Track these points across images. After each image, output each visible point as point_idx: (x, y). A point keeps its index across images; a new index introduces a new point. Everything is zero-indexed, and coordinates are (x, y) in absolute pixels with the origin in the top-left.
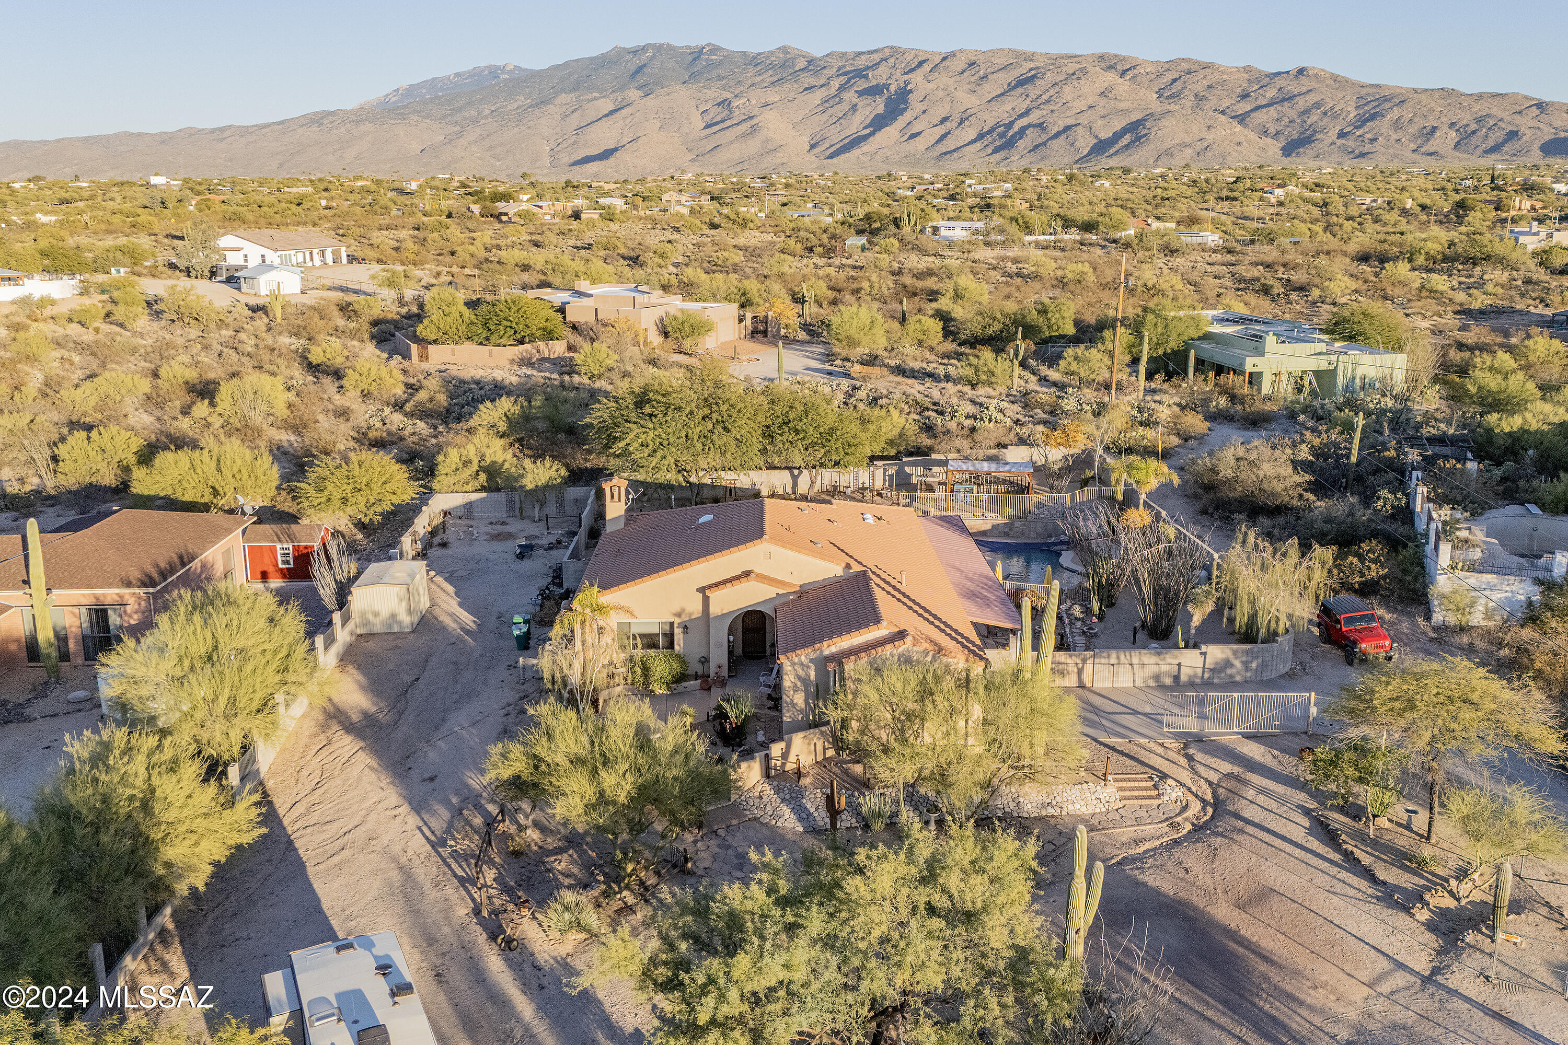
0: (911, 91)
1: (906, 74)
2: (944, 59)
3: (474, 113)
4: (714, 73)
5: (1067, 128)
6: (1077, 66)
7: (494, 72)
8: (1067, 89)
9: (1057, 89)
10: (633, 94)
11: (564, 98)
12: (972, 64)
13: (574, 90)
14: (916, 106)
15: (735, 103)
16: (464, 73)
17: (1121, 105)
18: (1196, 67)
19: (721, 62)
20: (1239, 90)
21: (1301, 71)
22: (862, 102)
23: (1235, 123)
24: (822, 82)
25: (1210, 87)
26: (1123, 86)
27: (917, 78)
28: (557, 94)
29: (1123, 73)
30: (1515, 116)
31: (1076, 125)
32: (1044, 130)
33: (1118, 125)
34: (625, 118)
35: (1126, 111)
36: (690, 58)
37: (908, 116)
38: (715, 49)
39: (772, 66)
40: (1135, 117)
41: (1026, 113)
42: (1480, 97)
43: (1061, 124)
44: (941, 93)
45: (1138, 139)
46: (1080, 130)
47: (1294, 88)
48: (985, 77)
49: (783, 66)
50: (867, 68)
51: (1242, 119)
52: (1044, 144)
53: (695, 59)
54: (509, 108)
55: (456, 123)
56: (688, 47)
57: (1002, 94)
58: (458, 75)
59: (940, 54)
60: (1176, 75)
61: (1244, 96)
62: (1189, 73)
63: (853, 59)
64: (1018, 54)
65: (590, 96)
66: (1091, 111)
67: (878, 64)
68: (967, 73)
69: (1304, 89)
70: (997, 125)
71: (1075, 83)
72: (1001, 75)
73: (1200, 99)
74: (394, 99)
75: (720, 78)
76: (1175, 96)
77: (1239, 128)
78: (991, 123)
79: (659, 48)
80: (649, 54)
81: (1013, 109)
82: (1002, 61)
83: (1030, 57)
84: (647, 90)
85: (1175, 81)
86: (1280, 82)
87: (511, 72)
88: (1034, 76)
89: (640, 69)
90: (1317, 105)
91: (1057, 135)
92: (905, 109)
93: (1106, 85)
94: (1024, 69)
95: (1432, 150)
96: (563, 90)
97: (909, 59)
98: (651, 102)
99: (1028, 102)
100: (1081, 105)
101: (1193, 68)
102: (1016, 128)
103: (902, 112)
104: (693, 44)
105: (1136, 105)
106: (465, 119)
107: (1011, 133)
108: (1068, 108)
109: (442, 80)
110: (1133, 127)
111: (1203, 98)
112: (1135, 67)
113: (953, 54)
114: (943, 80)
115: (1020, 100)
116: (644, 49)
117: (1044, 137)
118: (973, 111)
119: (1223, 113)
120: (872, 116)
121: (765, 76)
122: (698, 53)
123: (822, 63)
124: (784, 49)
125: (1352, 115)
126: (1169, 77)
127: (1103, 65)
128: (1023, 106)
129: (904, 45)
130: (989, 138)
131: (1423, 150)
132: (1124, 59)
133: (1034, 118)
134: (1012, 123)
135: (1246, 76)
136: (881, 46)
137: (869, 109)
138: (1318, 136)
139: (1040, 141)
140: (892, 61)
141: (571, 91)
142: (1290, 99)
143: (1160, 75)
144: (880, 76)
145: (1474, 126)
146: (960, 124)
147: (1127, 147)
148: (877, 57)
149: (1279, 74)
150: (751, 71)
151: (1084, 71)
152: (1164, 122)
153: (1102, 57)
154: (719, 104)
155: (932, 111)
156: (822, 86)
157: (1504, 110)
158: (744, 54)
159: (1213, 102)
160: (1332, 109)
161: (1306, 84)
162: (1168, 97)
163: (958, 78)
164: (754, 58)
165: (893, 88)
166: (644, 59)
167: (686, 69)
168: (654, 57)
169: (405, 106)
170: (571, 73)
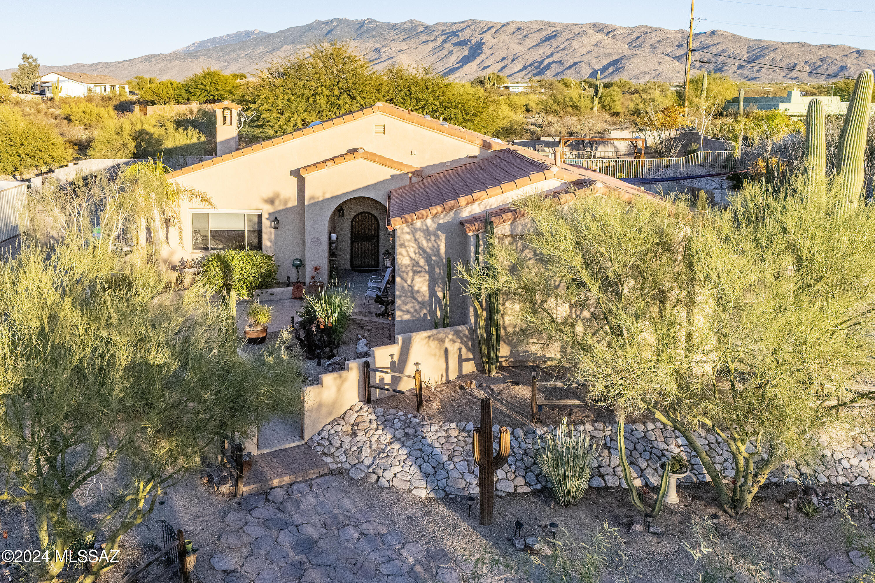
0: (484, 43)
1: (481, 34)
2: (503, 26)
3: (235, 56)
4: (371, 34)
5: (575, 64)
6: (581, 30)
7: (248, 34)
8: (575, 42)
9: (569, 42)
11: (286, 47)
12: (519, 29)
13: (292, 43)
14: (486, 51)
15: (383, 50)
16: (231, 35)
17: (607, 51)
18: (650, 30)
19: (375, 28)
20: (676, 43)
21: (713, 32)
22: (456, 49)
23: (675, 61)
24: (433, 38)
25: (659, 41)
26: (607, 41)
27: (487, 37)
28: (282, 45)
29: (607, 34)
30: (844, 58)
31: (581, 62)
32: (562, 64)
33: (605, 62)
35: (609, 55)
36: (358, 26)
37: (482, 57)
38: (372, 21)
39: (404, 30)
40: (615, 57)
41: (551, 55)
42: (821, 47)
43: (572, 61)
44: (501, 44)
45: (618, 69)
46: (583, 65)
47: (709, 41)
48: (527, 36)
49: (411, 30)
50: (458, 31)
51: (679, 59)
52: (562, 72)
53: (360, 27)
54: (256, 53)
55: (225, 61)
56: (357, 20)
57: (537, 45)
58: (228, 35)
59: (500, 23)
60: (639, 35)
61: (680, 46)
62: (646, 33)
63: (451, 26)
64: (546, 23)
65: (300, 47)
66: (589, 54)
67: (465, 28)
68: (517, 33)
69: (716, 42)
70: (534, 62)
71: (580, 39)
72: (536, 35)
73: (653, 48)
74: (192, 48)
75: (374, 37)
76: (639, 46)
77: (677, 64)
78: (531, 60)
79: (340, 21)
80: (335, 24)
81: (544, 53)
82: (536, 27)
83: (553, 25)
85: (638, 37)
86: (701, 38)
87: (257, 34)
88: (555, 35)
89: (329, 32)
90: (724, 51)
91: (570, 67)
92: (481, 53)
93: (598, 40)
94: (549, 31)
95: (795, 76)
96: (286, 43)
97: (482, 26)
99: (552, 49)
100: (583, 51)
101: (648, 31)
102: (545, 63)
103: (479, 55)
104: (359, 19)
105: (615, 51)
106: (230, 59)
107: (542, 66)
108: (576, 53)
109: (219, 38)
110: (614, 63)
111: (656, 47)
112: (614, 30)
113: (508, 24)
114: (502, 37)
115: (547, 48)
116: (332, 21)
117: (562, 68)
118: (520, 54)
119: (667, 55)
120: (461, 57)
121: (400, 35)
122: (362, 24)
123: (433, 29)
124: (411, 21)
125: (745, 57)
126: (635, 36)
127: (595, 29)
128: (549, 52)
129: (480, 19)
130: (530, 69)
131: (789, 76)
132: (608, 26)
133: (556, 58)
134: (543, 61)
135: (681, 35)
136: (466, 19)
137: (459, 53)
138: (726, 68)
139: (559, 70)
140: (473, 27)
141: (290, 44)
142: (708, 47)
143: (629, 35)
144: (466, 35)
145: (819, 63)
146: (513, 61)
147: (611, 74)
148: (464, 25)
149: (700, 34)
150: (392, 33)
151: (585, 32)
152: (633, 60)
153: (595, 25)
154: (374, 51)
155: (496, 54)
156: (433, 41)
157: (837, 54)
158: (388, 24)
159: (662, 49)
160: (733, 53)
161: (716, 39)
162: (634, 47)
163: (511, 36)
164: (394, 26)
165: (473, 42)
166: (331, 26)
167: (355, 32)
168: (337, 25)
169: (198, 52)
170: (291, 35)
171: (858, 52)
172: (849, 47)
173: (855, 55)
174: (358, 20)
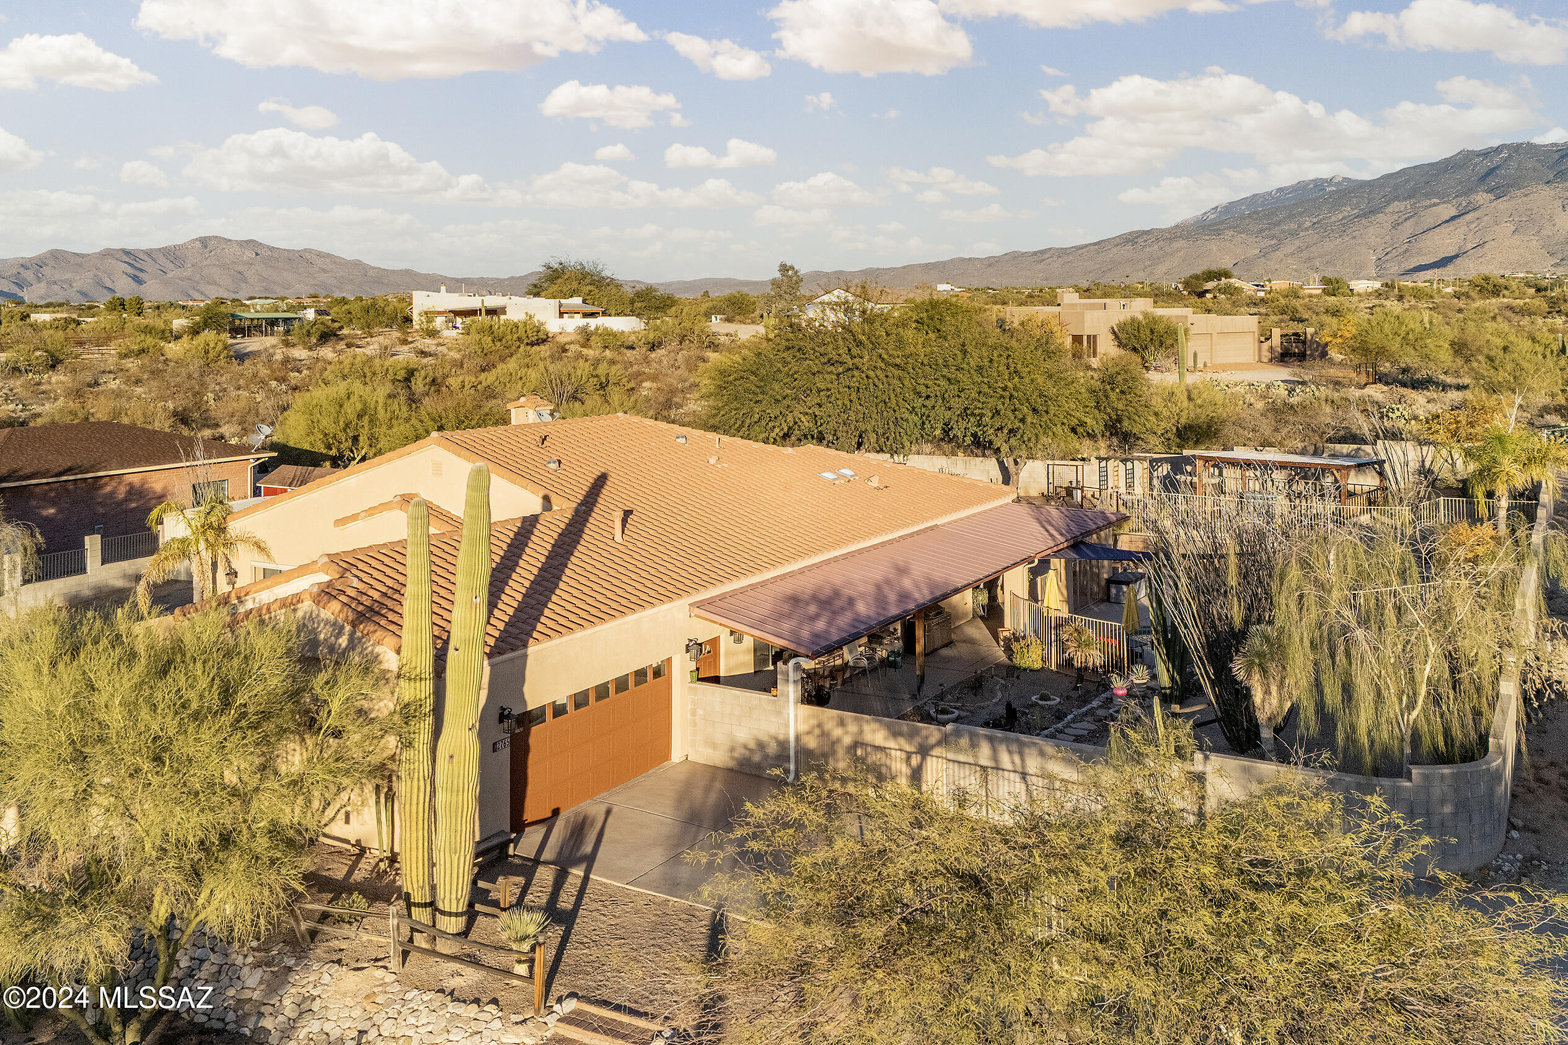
3: (1294, 226)
7: (1319, 184)
10: (1481, 197)
11: (1397, 206)
13: (1410, 197)
16: (1287, 188)
28: (1388, 203)
34: (1468, 224)
36: (1557, 156)
53: (1563, 157)
54: (1333, 219)
55: (1273, 237)
58: (1280, 190)
65: (1428, 202)
74: (1213, 216)
79: (1516, 149)
80: (1504, 155)
84: (1498, 192)
87: (1339, 183)
89: (1491, 172)
96: (1396, 198)
98: (1503, 205)
106: (1283, 232)
109: (1263, 195)
116: (1497, 150)
122: (1566, 150)
141: (1405, 199)
166: (1497, 160)
167: (1551, 168)
170: (1407, 181)
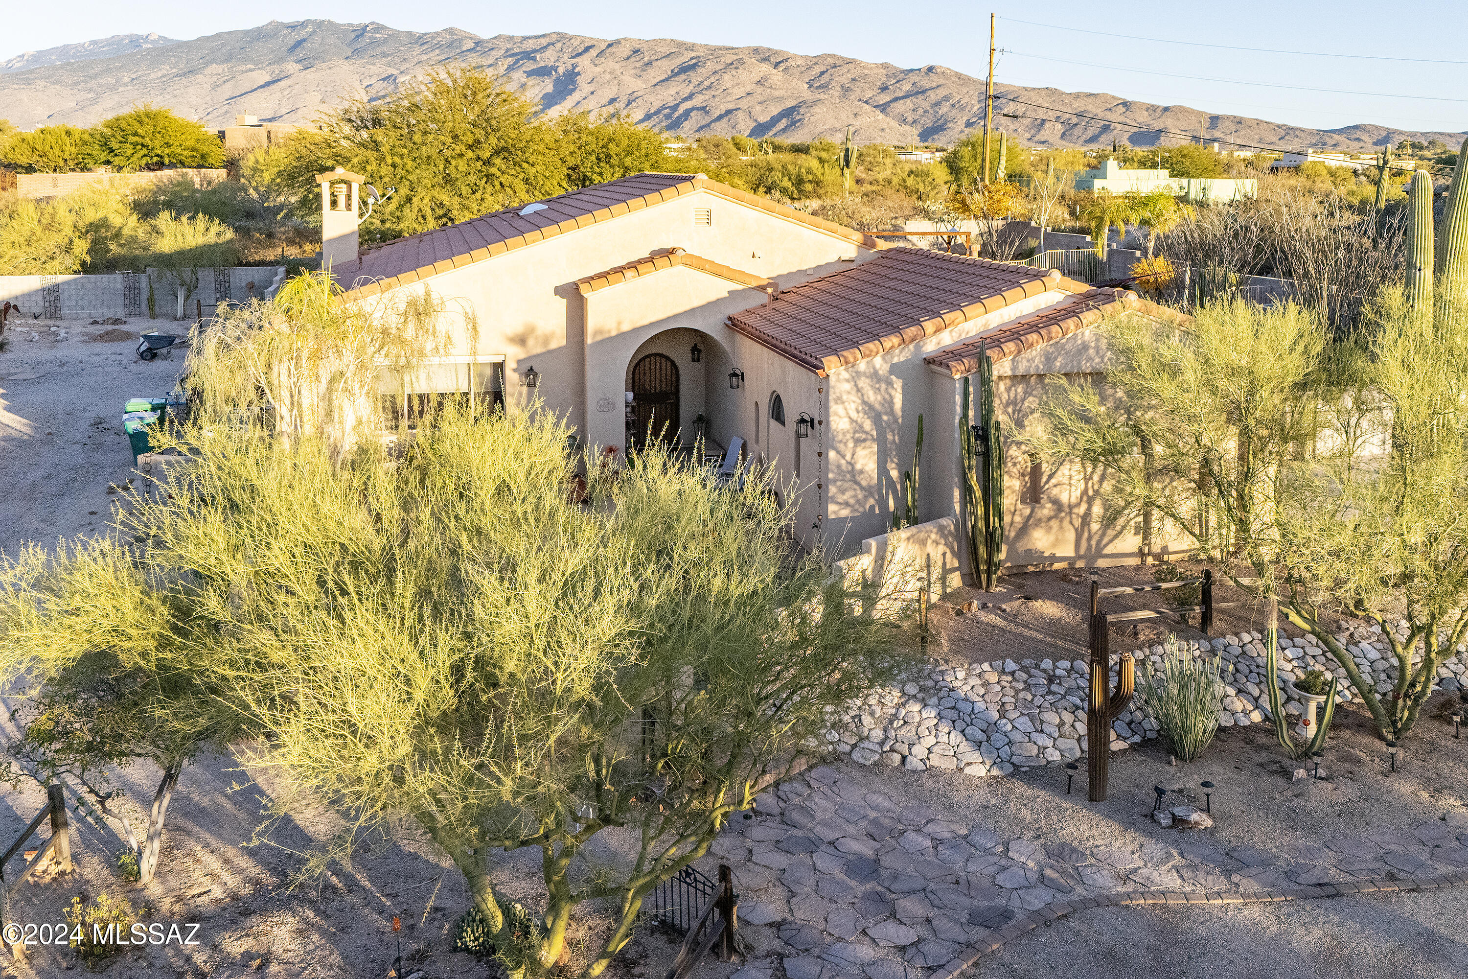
0: (579, 74)
1: (573, 57)
2: (610, 46)
3: (111, 80)
4: (378, 50)
5: (729, 112)
6: (735, 57)
7: (135, 41)
8: (726, 77)
9: (717, 77)
10: (291, 67)
11: (214, 68)
12: (636, 51)
13: (227, 61)
14: (583, 87)
15: (401, 79)
16: (102, 41)
17: (777, 93)
18: (840, 62)
19: (385, 41)
20: (879, 83)
21: (930, 69)
22: (531, 82)
23: (878, 112)
24: (490, 62)
25: (854, 80)
26: (777, 76)
27: (584, 62)
28: (207, 64)
29: (777, 65)
30: (1107, 113)
31: (736, 110)
32: (707, 113)
33: (775, 110)
34: (282, 90)
35: (780, 99)
36: (353, 35)
37: (576, 96)
38: (379, 28)
39: (439, 46)
40: (790, 103)
41: (690, 97)
42: (1077, 96)
43: (723, 108)
44: (608, 77)
45: (794, 123)
46: (740, 114)
47: (925, 83)
48: (649, 63)
49: (450, 45)
50: (535, 51)
51: (883, 108)
52: (708, 125)
53: (358, 37)
54: (153, 76)
55: (91, 90)
56: (350, 25)
57: (666, 80)
58: (94, 43)
59: (605, 41)
60: (823, 69)
61: (884, 89)
62: (835, 67)
63: (521, 43)
64: (680, 44)
65: (244, 68)
66: (749, 98)
67: (546, 47)
68: (633, 59)
69: (934, 85)
70: (664, 107)
71: (734, 72)
72: (664, 62)
73: (846, 90)
74: (18, 65)
75: (384, 55)
76: (824, 87)
77: (881, 116)
78: (657, 105)
79: (319, 25)
80: (309, 29)
81: (677, 93)
82: (665, 50)
83: (691, 47)
84: (307, 64)
85: (822, 73)
86: (914, 78)
87: (153, 42)
88: (696, 64)
89: (299, 43)
90: (946, 98)
91: (720, 118)
92: (574, 90)
93: (762, 74)
94: (686, 57)
95: (1043, 139)
96: (213, 61)
97: (575, 44)
98: (310, 74)
99: (691, 87)
100: (739, 92)
101: (837, 63)
102: (681, 110)
103: (571, 92)
104: (356, 22)
105: (789, 93)
106: (100, 86)
107: (676, 115)
108: (729, 94)
109: (75, 47)
110: (788, 113)
111: (848, 90)
112: (786, 60)
113: (618, 42)
114: (610, 64)
115: (683, 85)
116: (303, 24)
117: (708, 120)
118: (639, 94)
119: (866, 102)
120: (541, 95)
121: (431, 55)
122: (361, 32)
123: (490, 45)
124: (451, 31)
125: (976, 108)
126: (817, 70)
127: (758, 57)
128: (686, 92)
129: (571, 32)
130: (656, 119)
131: (1036, 139)
132: (776, 53)
133: (697, 101)
134: (677, 106)
135: (884, 72)
136: (548, 32)
137: (538, 89)
138: (949, 125)
139: (704, 123)
140: (559, 45)
141: (222, 62)
142: (923, 92)
143: (809, 68)
144: (548, 58)
145: (1075, 120)
146: (628, 105)
147: (784, 130)
148: (544, 42)
149: (912, 70)
150: (417, 50)
151: (741, 61)
152: (816, 109)
153: (756, 50)
154: (384, 79)
155: (600, 92)
156: (490, 66)
157: (1098, 107)
158: (410, 34)
159: (858, 93)
160: (959, 102)
161: (935, 80)
162: (818, 88)
163: (624, 63)
164: (420, 38)
165: (561, 70)
166: (303, 34)
167: (349, 45)
168: (314, 32)
169: (32, 72)
170: (223, 45)
171: (1125, 104)
172: (1113, 97)
173: (1122, 109)
174: (352, 25)
